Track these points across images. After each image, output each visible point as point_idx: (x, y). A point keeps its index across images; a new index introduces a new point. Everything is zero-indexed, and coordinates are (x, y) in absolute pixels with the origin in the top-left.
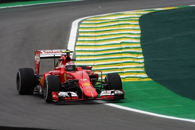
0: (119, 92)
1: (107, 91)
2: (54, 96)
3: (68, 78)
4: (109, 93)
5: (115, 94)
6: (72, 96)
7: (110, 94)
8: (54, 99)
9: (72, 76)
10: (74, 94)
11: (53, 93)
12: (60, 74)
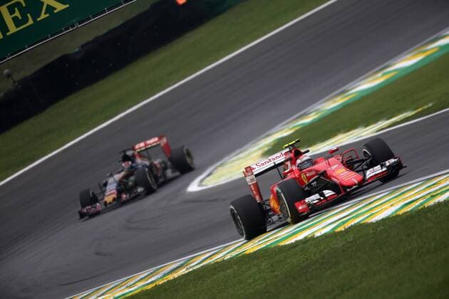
0: (392, 161)
1: (375, 168)
2: (300, 208)
3: (309, 178)
4: (378, 170)
5: (387, 167)
6: (326, 196)
7: (381, 171)
8: (303, 212)
9: (314, 170)
10: (328, 193)
11: (296, 204)
12: (295, 178)
